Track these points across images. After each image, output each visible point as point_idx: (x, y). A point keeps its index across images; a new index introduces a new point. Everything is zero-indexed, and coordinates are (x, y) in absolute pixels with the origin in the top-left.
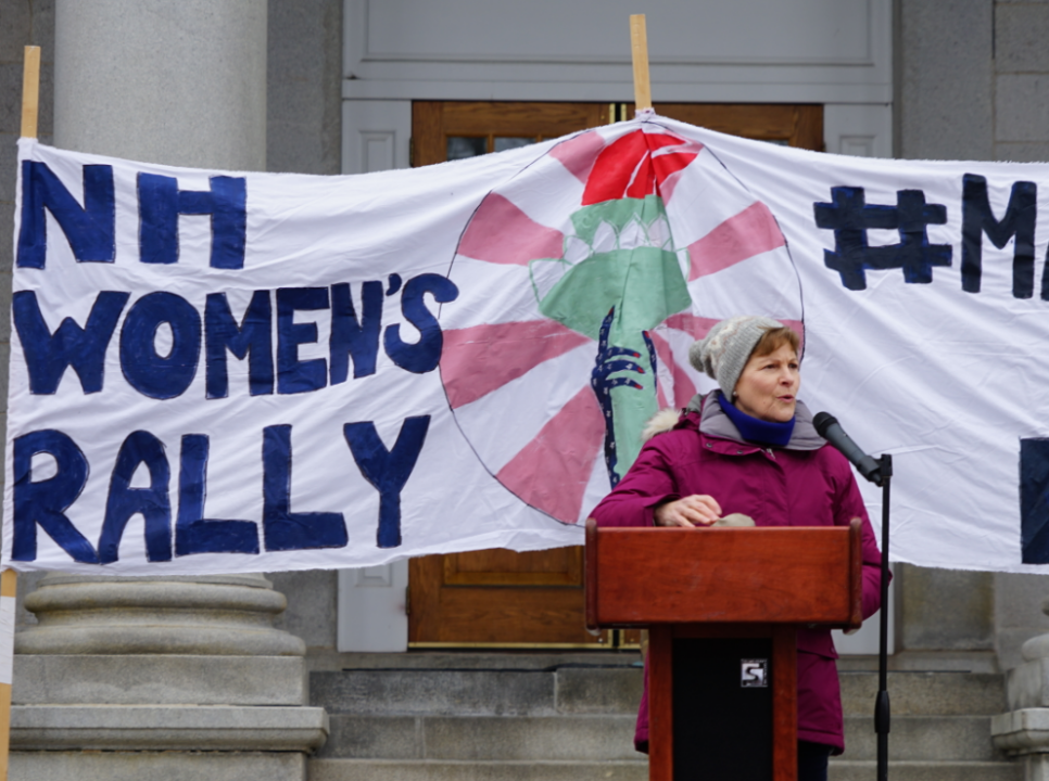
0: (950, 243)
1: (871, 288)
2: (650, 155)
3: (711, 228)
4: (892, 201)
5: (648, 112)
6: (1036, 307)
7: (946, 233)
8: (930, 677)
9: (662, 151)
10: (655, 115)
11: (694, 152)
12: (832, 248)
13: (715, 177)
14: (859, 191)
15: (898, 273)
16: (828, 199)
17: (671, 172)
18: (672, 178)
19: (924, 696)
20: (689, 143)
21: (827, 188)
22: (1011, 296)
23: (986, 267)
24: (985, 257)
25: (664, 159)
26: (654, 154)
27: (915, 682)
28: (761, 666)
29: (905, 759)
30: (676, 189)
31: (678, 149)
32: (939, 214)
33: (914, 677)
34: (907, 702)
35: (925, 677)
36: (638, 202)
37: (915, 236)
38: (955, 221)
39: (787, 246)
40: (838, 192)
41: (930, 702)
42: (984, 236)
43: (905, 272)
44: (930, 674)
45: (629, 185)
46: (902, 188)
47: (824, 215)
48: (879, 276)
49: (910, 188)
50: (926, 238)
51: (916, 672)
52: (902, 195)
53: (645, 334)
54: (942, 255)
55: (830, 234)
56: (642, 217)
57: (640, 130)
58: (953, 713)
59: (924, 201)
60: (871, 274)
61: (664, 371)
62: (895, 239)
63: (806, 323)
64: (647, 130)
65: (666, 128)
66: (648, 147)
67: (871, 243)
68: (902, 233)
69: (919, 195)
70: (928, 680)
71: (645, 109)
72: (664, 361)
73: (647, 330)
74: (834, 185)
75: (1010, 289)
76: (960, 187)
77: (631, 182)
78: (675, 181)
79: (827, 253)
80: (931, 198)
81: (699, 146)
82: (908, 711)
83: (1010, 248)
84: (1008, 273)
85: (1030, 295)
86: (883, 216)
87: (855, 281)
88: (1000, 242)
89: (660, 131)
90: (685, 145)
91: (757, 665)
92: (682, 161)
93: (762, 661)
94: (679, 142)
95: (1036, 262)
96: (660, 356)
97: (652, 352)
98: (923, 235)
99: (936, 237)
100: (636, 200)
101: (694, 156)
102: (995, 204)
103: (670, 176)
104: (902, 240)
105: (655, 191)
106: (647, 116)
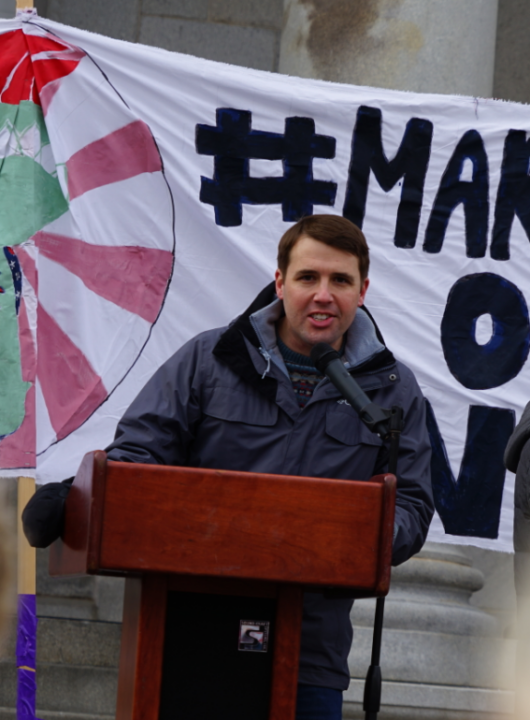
0: (335, 181)
1: (246, 225)
2: (29, 57)
3: (85, 143)
4: (280, 128)
5: (30, 12)
6: (417, 259)
7: (333, 169)
8: (86, 626)
9: (42, 56)
10: (37, 16)
11: (76, 60)
12: (210, 175)
13: (96, 90)
14: (246, 116)
15: (277, 209)
16: (213, 122)
17: (50, 80)
18: (51, 86)
19: (78, 645)
20: (72, 50)
21: (213, 108)
22: (392, 244)
23: (370, 210)
24: (370, 198)
25: (45, 64)
26: (35, 58)
27: (70, 629)
28: (262, 630)
29: (64, 710)
30: (55, 99)
31: (60, 55)
32: (327, 147)
33: (69, 625)
34: (60, 650)
35: (81, 625)
36: (11, 108)
37: (298, 169)
38: (343, 157)
39: (163, 172)
40: (224, 114)
41: (83, 652)
42: (372, 176)
43: (284, 209)
44: (86, 623)
45: (4, 90)
46: (292, 115)
47: (206, 139)
48: (255, 212)
49: (300, 115)
50: (312, 174)
51: (71, 619)
52: (291, 123)
53: (7, 250)
54: (326, 192)
55: (209, 161)
56: (15, 123)
57: (21, 30)
58: (106, 665)
59: (313, 130)
60: (247, 208)
61: (29, 290)
62: (278, 171)
63: (177, 255)
64: (28, 30)
65: (48, 31)
66: (27, 48)
67: (253, 174)
68: (286, 166)
69: (308, 123)
70: (83, 628)
71: (27, 9)
72: (29, 281)
73: (10, 246)
74: (220, 106)
75: (392, 236)
76: (353, 119)
77: (7, 86)
78: (54, 90)
79: (204, 180)
80: (321, 129)
81: (81, 54)
82: (61, 660)
83: (396, 192)
84: (392, 218)
85: (412, 245)
86: (268, 146)
87: (229, 216)
88: (387, 185)
89: (42, 33)
90: (66, 51)
91: (257, 628)
92: (63, 69)
93: (263, 624)
94: (61, 47)
95: (423, 209)
96: (25, 274)
97: (16, 270)
98: (308, 169)
99: (320, 172)
100: (9, 106)
101: (76, 63)
102: (388, 141)
103: (50, 83)
104: (285, 173)
105: (31, 97)
106: (28, 15)
